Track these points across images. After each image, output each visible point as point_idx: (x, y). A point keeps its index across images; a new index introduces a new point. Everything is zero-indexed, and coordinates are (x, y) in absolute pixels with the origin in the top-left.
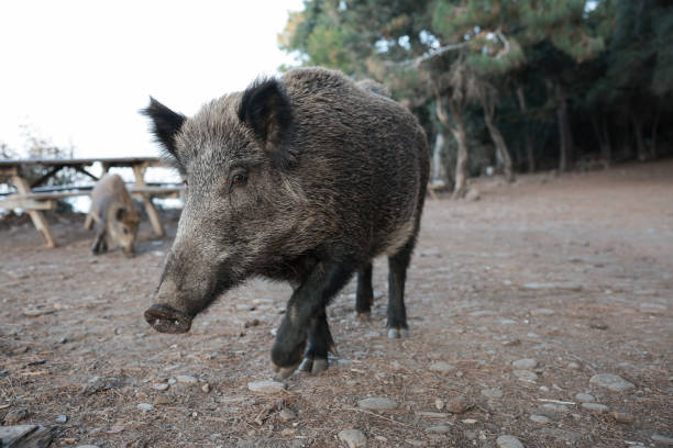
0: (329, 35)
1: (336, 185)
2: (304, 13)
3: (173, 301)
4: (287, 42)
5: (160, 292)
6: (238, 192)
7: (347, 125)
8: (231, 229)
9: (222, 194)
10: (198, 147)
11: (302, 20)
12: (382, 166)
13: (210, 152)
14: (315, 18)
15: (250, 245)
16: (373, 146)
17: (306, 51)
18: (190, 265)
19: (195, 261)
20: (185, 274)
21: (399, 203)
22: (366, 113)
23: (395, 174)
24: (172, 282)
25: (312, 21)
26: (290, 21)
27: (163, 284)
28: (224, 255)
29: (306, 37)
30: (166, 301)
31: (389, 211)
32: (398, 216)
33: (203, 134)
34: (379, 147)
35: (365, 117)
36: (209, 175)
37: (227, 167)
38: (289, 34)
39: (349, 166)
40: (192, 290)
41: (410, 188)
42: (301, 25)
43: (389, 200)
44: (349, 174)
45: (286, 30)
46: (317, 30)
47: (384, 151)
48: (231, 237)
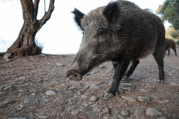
0: (170, 10)
1: (128, 35)
2: (163, 5)
3: (77, 69)
4: (158, 12)
5: (73, 66)
6: (100, 37)
7: (135, 16)
8: (97, 48)
9: (95, 37)
10: (88, 22)
11: (163, 7)
12: (144, 30)
13: (92, 24)
14: (166, 6)
15: (102, 55)
16: (142, 24)
17: (163, 14)
18: (83, 58)
19: (85, 57)
20: (82, 61)
21: (148, 43)
22: (141, 14)
23: (148, 34)
24: (77, 63)
25: (165, 7)
26: (159, 7)
27: (74, 63)
28: (94, 57)
29: (164, 11)
30: (75, 69)
31: (144, 45)
32: (147, 47)
33: (90, 18)
34: (144, 24)
35: (141, 15)
36: (92, 31)
37: (98, 29)
38: (159, 10)
39: (132, 29)
40: (83, 67)
41: (153, 39)
42: (162, 8)
43: (145, 42)
44: (132, 32)
45: (158, 9)
46: (167, 9)
47: (145, 26)
48: (97, 51)
